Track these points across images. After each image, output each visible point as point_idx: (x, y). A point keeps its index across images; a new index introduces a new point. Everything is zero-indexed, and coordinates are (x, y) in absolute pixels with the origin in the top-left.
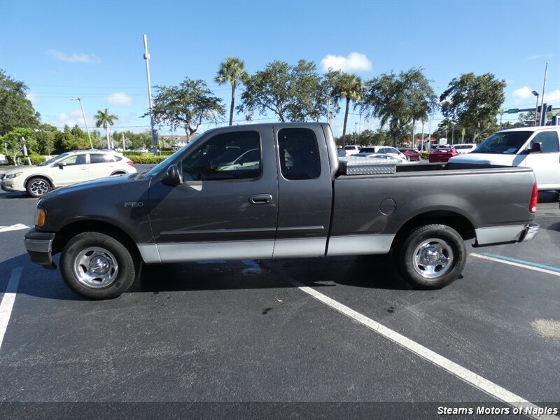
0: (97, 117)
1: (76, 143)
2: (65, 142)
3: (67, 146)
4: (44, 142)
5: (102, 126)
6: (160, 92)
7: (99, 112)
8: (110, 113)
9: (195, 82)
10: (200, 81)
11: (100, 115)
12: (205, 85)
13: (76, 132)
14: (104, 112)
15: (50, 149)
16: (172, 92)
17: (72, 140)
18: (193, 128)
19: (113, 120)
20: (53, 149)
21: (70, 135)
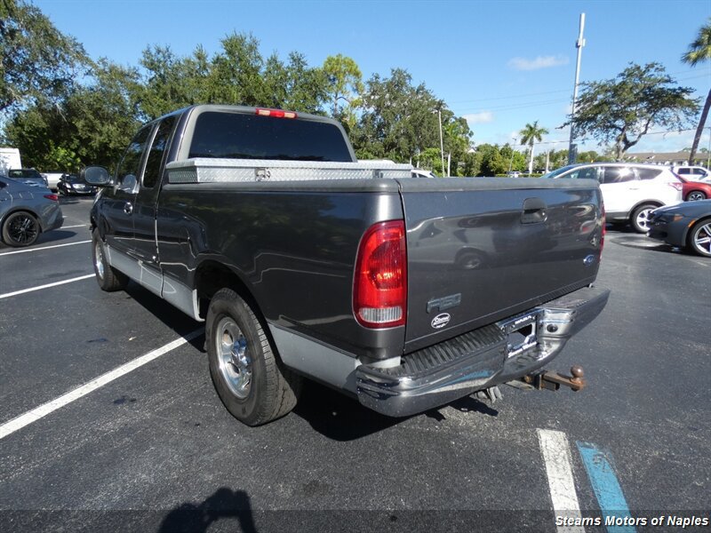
0: (524, 132)
1: (502, 164)
2: (492, 163)
3: (492, 168)
4: (472, 163)
5: (528, 142)
6: (587, 91)
7: (528, 126)
8: (539, 127)
9: (643, 68)
10: (652, 66)
11: (527, 129)
12: (663, 70)
13: (506, 152)
14: (533, 126)
15: (476, 171)
16: (603, 88)
17: (498, 162)
18: (631, 138)
19: (542, 135)
20: (479, 172)
21: (498, 154)
